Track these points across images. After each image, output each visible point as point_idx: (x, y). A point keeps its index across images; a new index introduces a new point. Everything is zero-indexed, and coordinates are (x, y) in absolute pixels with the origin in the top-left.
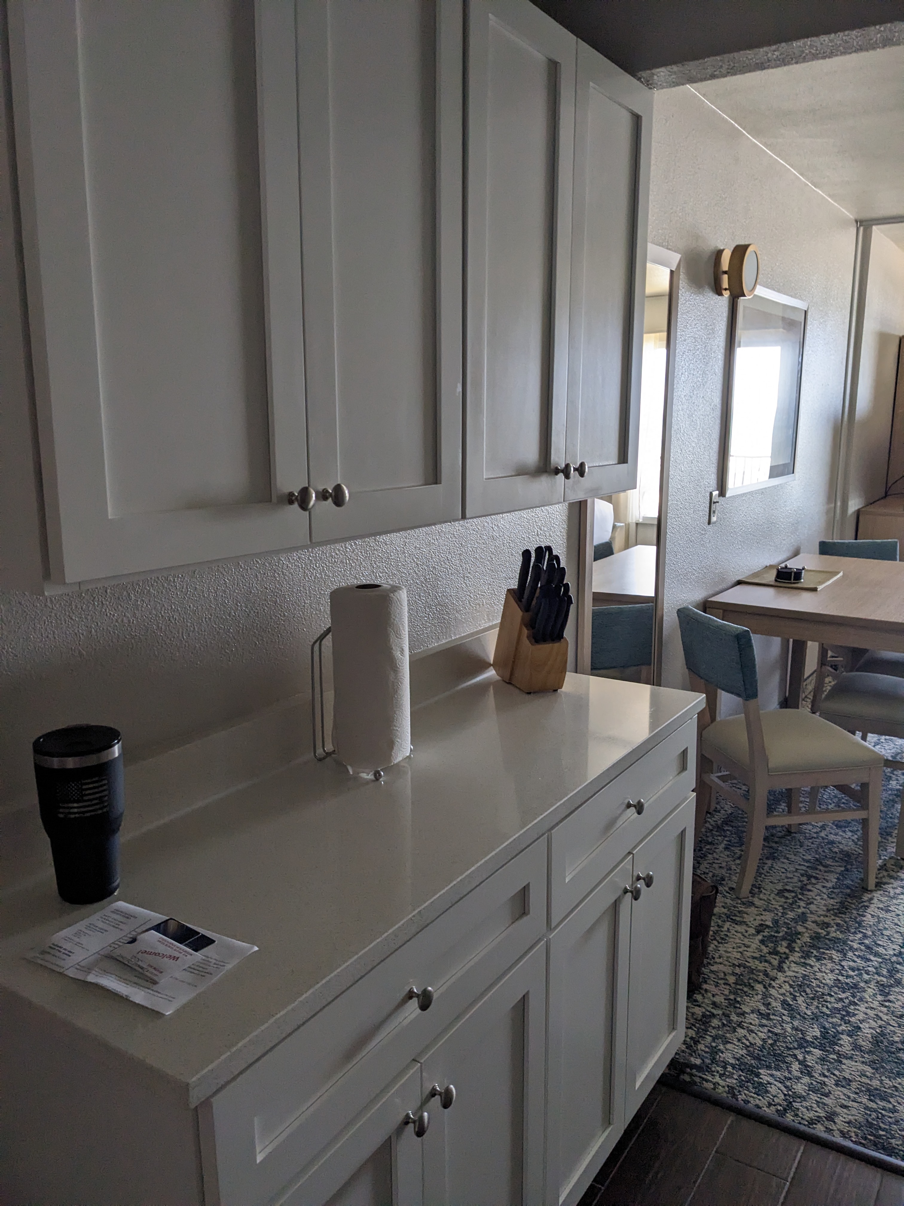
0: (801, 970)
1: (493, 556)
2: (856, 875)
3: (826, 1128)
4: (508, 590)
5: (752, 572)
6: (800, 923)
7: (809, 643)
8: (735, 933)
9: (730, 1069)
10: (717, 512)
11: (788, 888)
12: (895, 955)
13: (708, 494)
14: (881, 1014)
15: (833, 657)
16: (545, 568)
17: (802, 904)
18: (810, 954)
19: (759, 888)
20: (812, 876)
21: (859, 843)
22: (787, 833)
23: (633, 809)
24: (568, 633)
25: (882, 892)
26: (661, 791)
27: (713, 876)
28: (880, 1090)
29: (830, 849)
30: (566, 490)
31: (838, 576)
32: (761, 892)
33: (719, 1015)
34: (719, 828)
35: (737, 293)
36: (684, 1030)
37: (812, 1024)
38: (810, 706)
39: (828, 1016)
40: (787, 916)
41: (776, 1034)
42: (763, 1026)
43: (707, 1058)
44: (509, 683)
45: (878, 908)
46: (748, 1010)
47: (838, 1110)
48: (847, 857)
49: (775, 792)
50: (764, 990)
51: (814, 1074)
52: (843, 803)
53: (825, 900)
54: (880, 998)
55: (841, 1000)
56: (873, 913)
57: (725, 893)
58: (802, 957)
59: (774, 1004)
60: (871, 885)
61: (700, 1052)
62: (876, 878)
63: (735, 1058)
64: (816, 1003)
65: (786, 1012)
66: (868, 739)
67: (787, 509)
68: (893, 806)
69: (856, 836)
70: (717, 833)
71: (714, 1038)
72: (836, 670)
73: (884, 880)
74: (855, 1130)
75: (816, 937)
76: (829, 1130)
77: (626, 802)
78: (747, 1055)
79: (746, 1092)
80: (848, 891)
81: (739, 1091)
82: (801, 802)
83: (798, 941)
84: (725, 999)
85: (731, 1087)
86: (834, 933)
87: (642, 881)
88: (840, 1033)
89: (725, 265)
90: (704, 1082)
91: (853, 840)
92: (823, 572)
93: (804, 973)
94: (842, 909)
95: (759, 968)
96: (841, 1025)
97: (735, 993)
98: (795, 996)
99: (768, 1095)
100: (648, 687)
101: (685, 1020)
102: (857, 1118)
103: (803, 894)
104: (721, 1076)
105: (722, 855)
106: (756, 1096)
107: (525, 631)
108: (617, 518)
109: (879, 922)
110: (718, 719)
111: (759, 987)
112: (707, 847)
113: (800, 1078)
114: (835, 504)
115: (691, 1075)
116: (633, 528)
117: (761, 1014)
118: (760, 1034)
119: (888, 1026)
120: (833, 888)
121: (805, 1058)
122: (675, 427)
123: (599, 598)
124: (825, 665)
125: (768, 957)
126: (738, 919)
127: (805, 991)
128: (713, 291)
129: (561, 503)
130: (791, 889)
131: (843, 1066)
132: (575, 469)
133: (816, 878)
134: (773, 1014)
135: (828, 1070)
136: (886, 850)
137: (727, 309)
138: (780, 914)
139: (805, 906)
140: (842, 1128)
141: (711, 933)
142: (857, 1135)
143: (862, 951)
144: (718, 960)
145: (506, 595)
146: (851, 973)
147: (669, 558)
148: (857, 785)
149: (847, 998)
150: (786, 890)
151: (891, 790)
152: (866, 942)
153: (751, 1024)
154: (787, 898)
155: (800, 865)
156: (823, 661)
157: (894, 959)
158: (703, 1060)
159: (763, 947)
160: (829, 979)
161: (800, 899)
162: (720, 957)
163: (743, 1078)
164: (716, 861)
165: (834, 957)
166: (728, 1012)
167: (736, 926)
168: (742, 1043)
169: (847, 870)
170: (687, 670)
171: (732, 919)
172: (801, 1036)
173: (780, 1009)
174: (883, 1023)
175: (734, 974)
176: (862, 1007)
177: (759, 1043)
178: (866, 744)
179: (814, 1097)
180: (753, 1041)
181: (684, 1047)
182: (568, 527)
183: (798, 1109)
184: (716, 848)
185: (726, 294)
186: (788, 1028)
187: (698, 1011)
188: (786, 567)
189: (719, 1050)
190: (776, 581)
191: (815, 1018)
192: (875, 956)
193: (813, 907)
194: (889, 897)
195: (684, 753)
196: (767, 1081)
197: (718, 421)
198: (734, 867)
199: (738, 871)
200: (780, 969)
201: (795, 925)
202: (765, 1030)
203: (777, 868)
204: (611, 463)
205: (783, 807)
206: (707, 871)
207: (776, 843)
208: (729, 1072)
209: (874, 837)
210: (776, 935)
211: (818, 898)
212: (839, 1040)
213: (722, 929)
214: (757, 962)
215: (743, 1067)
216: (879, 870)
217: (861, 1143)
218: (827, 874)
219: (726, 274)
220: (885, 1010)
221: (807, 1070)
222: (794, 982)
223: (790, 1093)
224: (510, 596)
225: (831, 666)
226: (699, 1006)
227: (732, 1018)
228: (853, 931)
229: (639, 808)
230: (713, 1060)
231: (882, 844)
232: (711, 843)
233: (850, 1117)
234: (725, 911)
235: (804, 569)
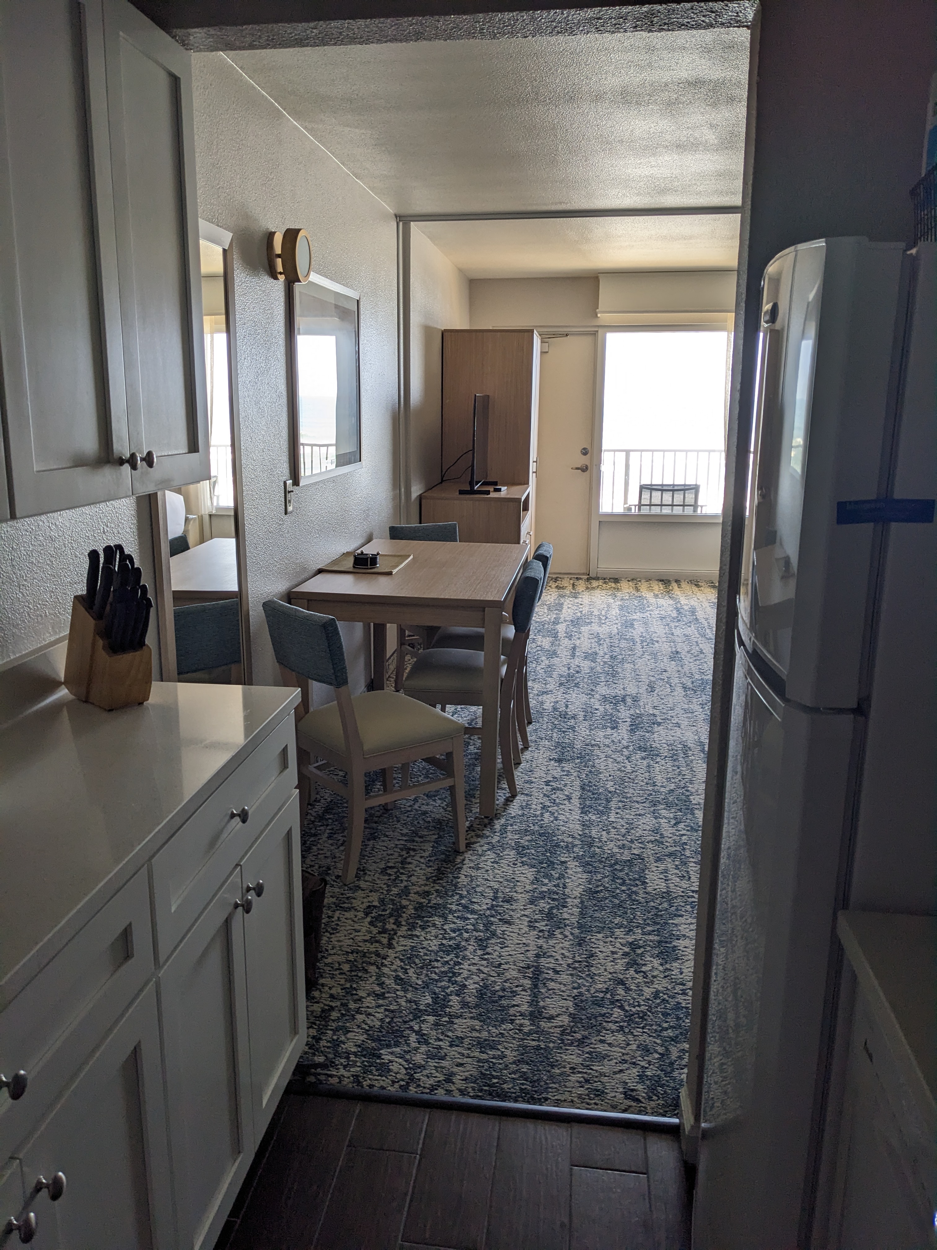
0: (409, 943)
1: (53, 559)
2: (448, 840)
3: (446, 1090)
4: (76, 597)
5: (330, 561)
6: (404, 897)
7: (388, 625)
8: (346, 921)
9: (352, 1058)
10: (292, 501)
11: (390, 864)
12: (488, 909)
13: (282, 484)
14: (482, 968)
15: (409, 636)
16: (116, 569)
17: (404, 877)
18: (415, 925)
19: (363, 870)
20: (410, 849)
21: (448, 809)
22: (385, 811)
23: (237, 819)
24: (150, 639)
25: (471, 852)
26: (264, 795)
27: (320, 867)
28: (489, 1040)
29: (423, 819)
30: (134, 482)
31: (409, 559)
32: (366, 874)
33: (337, 1006)
34: (321, 818)
35: (292, 278)
36: (306, 1029)
37: (424, 993)
38: (394, 685)
39: (437, 981)
40: (392, 893)
41: (392, 1011)
42: (379, 1006)
43: (330, 1053)
44: (86, 701)
45: (470, 867)
46: (364, 995)
47: (455, 1069)
48: (439, 825)
49: (369, 773)
50: (377, 970)
51: (431, 1041)
52: (432, 773)
53: (424, 869)
54: (479, 952)
55: (447, 962)
56: (466, 873)
57: (332, 883)
58: (409, 930)
59: (388, 982)
60: (462, 848)
61: (322, 1049)
62: (466, 839)
63: (356, 1045)
64: (424, 972)
65: (398, 987)
66: (447, 709)
67: (358, 496)
68: (473, 769)
69: (445, 803)
70: (320, 824)
71: (335, 1031)
72: (413, 648)
73: (473, 840)
74: (472, 1085)
75: (420, 907)
76: (449, 1092)
77: (230, 812)
78: (367, 1039)
79: (370, 1076)
80: (443, 856)
81: (364, 1078)
82: (395, 779)
83: (404, 915)
84: (342, 989)
85: (356, 1075)
86: (435, 900)
87: (252, 892)
88: (449, 995)
89: (278, 249)
90: (330, 1079)
91: (443, 808)
92: (395, 556)
93: (412, 944)
94: (440, 875)
95: (371, 950)
96: (449, 987)
97: (351, 981)
98: (406, 969)
99: (391, 1073)
100: (240, 687)
101: (306, 1020)
102: (471, 1072)
103: (403, 868)
104: (345, 1067)
105: (326, 845)
106: (379, 1078)
107: (100, 643)
108: (188, 510)
109: (472, 881)
110: (311, 709)
111: (372, 969)
112: (311, 840)
113: (418, 1048)
114: (400, 490)
115: (315, 1075)
116: (206, 519)
117: (377, 995)
118: (377, 1015)
119: (489, 978)
120: (430, 857)
121: (420, 1027)
122: (242, 414)
123: (179, 596)
124: (404, 644)
125: (379, 937)
126: (346, 905)
127: (415, 963)
128: (269, 275)
129: (129, 496)
130: (393, 865)
131: (455, 1026)
132: (142, 459)
133: (414, 850)
134: (388, 992)
135: (442, 1033)
136: (471, 811)
137: (283, 294)
138: (385, 892)
139: (406, 879)
140: (459, 1086)
141: (323, 925)
142: (474, 1090)
143: (459, 911)
144: (332, 952)
145: (73, 602)
146: (453, 935)
147: (250, 550)
148: (442, 755)
149: (452, 959)
150: (388, 867)
151: (470, 754)
152: (463, 901)
153: (368, 1007)
154: (390, 875)
155: (399, 840)
156: (402, 642)
157: (488, 912)
158: (326, 1056)
159: (372, 928)
160: (434, 945)
161: (402, 874)
162: (333, 948)
163: (366, 1063)
164: (321, 852)
165: (437, 923)
166: (346, 1001)
167: (345, 913)
168: (362, 1029)
169: (440, 837)
170: (277, 664)
171: (341, 907)
172: (415, 1007)
173: (393, 985)
174: (485, 975)
175: (348, 961)
176: (466, 966)
177: (378, 1024)
178: (446, 714)
179: (432, 1063)
180: (371, 1024)
181: (306, 1049)
182: (138, 521)
183: (419, 1079)
184: (319, 839)
185: (282, 278)
186: (403, 1002)
187: (317, 1008)
188: (362, 552)
189: (341, 1041)
190: (354, 567)
191: (426, 985)
192: (471, 914)
193: (414, 879)
194: (478, 855)
195: (285, 751)
196: (389, 1060)
197: (285, 409)
198: (338, 855)
199: (343, 857)
200: (390, 946)
201: (399, 900)
202: (382, 1010)
203: (378, 847)
204: (182, 452)
205: (378, 786)
206: (313, 863)
207: (376, 823)
208: (353, 1061)
209: (461, 802)
210: (383, 913)
211: (418, 869)
212: (449, 1001)
213: (333, 920)
214: (368, 945)
215: (365, 1053)
216: (467, 831)
217: (478, 1096)
218: (422, 844)
219: (280, 257)
220: (484, 962)
221: (423, 1039)
222: (403, 956)
223: (411, 1065)
224: (79, 605)
225: (409, 645)
226: (318, 1002)
227: (350, 1007)
228: (450, 894)
229: (244, 816)
230: (337, 1055)
231: (467, 807)
232: (315, 835)
233: (466, 1074)
234: (334, 900)
235: (378, 554)
